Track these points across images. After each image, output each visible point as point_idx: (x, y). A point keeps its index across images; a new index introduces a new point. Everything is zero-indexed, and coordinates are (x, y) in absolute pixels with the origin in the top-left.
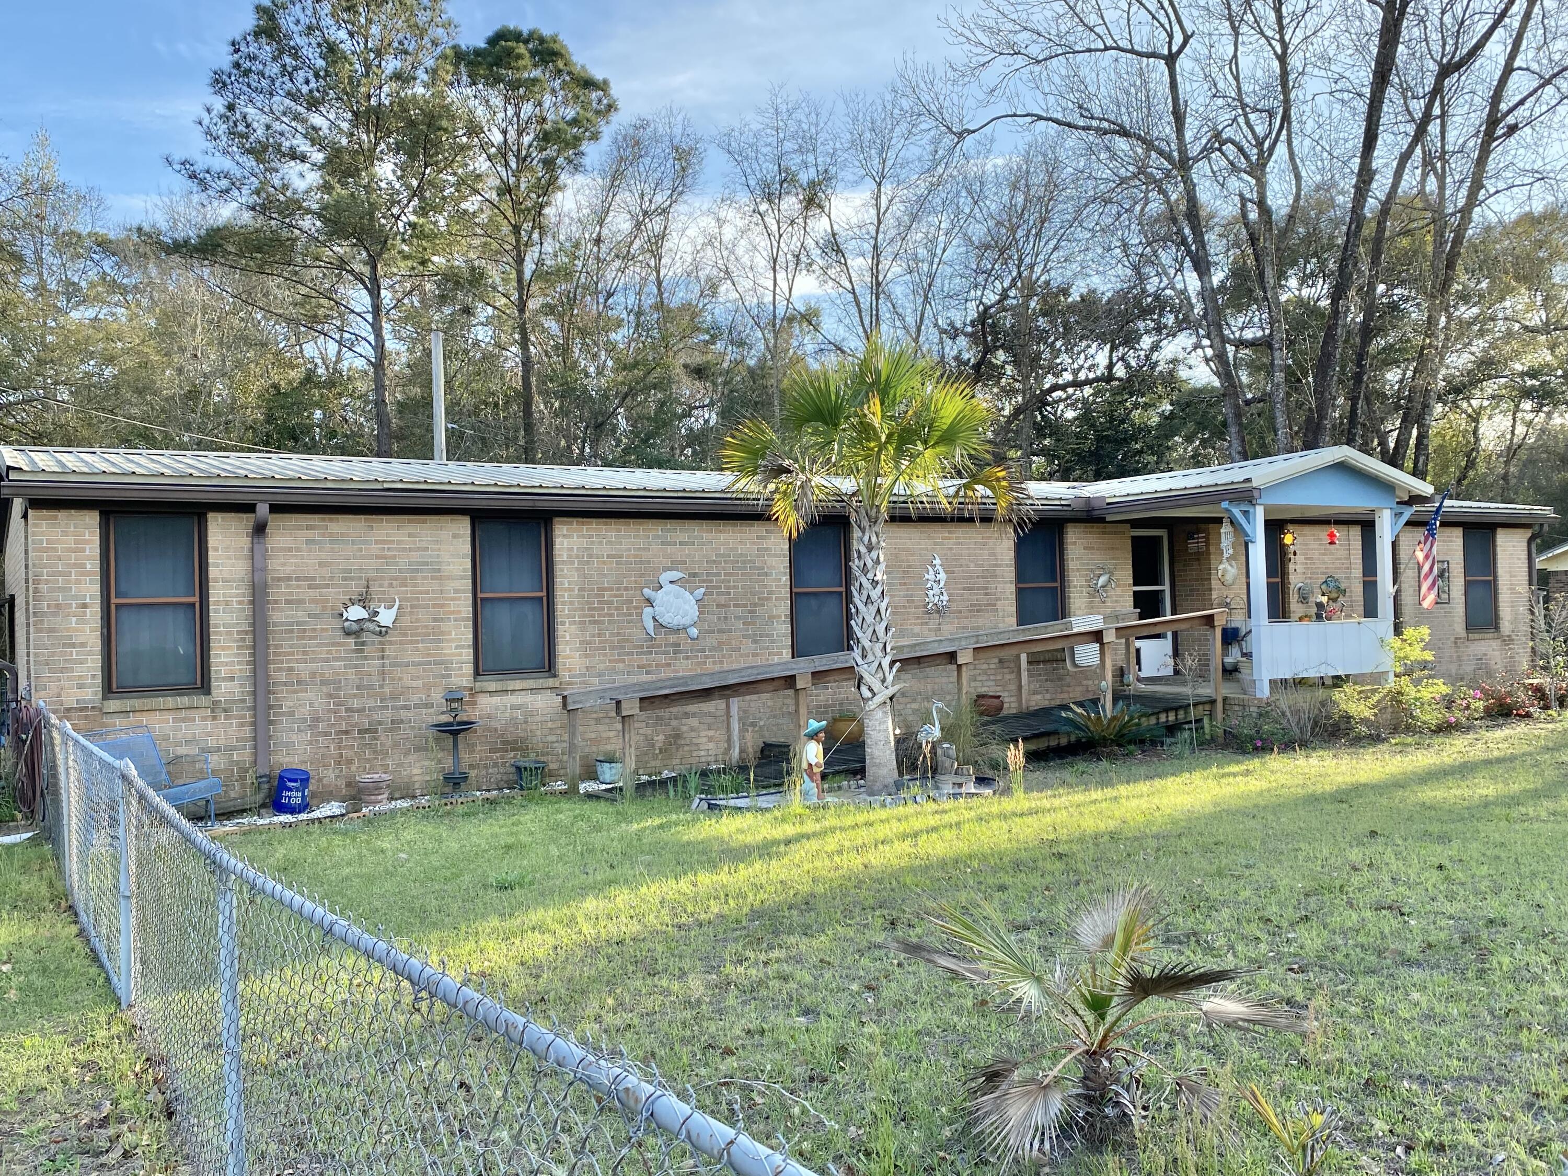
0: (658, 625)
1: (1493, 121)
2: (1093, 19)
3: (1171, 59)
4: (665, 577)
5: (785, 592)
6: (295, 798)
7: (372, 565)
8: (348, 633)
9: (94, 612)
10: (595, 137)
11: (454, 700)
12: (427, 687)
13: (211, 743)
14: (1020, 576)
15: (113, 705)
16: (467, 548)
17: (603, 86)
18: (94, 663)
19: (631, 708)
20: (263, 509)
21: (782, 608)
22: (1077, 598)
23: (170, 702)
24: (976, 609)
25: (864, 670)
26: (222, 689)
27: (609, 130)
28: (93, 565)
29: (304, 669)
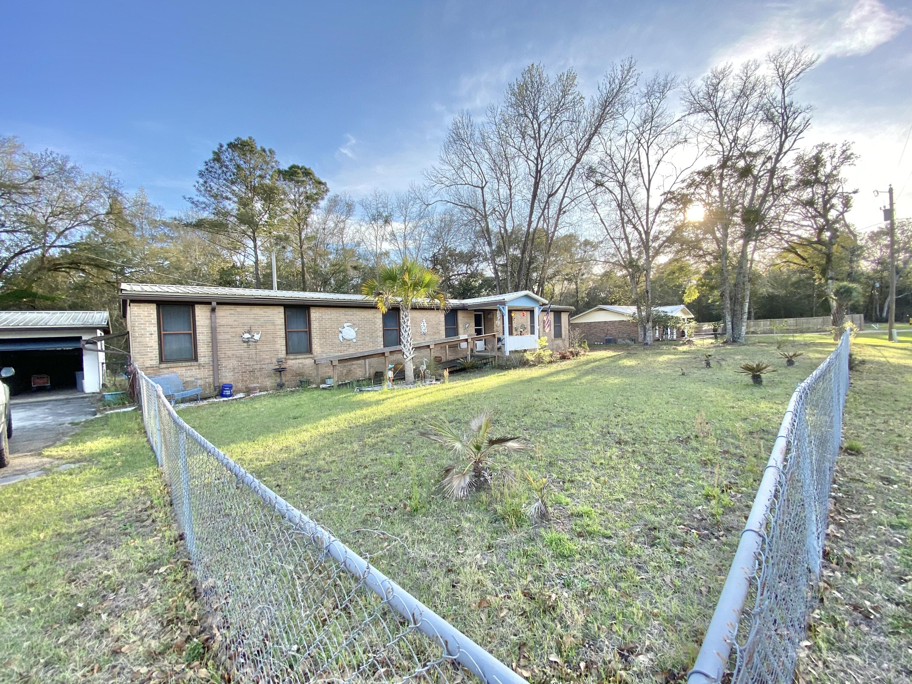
0: (344, 339)
1: (560, 210)
2: (462, 176)
3: (482, 188)
4: (345, 325)
5: (381, 329)
6: (228, 393)
7: (251, 321)
8: (244, 342)
9: (155, 337)
10: (323, 199)
11: (279, 361)
12: (271, 358)
13: (199, 376)
14: (446, 325)
15: (163, 366)
16: (283, 316)
17: (325, 184)
18: (156, 352)
19: (336, 363)
20: (214, 304)
21: (381, 334)
22: (461, 330)
23: (184, 364)
24: (435, 333)
25: (404, 350)
26: (202, 360)
27: (326, 197)
28: (155, 321)
29: (229, 353)
